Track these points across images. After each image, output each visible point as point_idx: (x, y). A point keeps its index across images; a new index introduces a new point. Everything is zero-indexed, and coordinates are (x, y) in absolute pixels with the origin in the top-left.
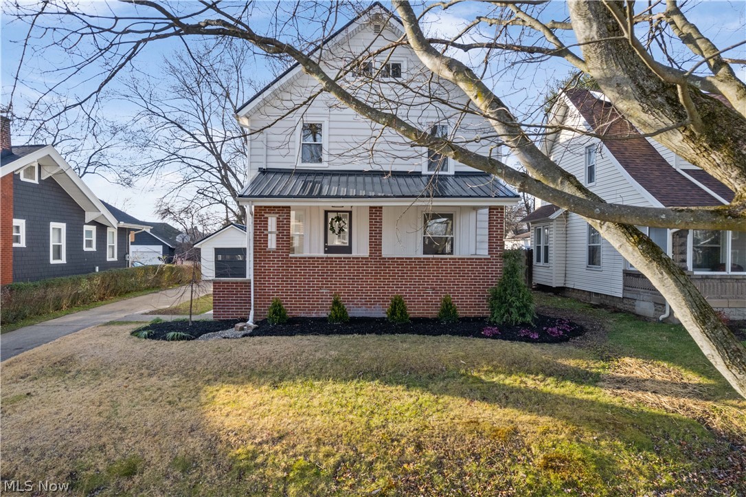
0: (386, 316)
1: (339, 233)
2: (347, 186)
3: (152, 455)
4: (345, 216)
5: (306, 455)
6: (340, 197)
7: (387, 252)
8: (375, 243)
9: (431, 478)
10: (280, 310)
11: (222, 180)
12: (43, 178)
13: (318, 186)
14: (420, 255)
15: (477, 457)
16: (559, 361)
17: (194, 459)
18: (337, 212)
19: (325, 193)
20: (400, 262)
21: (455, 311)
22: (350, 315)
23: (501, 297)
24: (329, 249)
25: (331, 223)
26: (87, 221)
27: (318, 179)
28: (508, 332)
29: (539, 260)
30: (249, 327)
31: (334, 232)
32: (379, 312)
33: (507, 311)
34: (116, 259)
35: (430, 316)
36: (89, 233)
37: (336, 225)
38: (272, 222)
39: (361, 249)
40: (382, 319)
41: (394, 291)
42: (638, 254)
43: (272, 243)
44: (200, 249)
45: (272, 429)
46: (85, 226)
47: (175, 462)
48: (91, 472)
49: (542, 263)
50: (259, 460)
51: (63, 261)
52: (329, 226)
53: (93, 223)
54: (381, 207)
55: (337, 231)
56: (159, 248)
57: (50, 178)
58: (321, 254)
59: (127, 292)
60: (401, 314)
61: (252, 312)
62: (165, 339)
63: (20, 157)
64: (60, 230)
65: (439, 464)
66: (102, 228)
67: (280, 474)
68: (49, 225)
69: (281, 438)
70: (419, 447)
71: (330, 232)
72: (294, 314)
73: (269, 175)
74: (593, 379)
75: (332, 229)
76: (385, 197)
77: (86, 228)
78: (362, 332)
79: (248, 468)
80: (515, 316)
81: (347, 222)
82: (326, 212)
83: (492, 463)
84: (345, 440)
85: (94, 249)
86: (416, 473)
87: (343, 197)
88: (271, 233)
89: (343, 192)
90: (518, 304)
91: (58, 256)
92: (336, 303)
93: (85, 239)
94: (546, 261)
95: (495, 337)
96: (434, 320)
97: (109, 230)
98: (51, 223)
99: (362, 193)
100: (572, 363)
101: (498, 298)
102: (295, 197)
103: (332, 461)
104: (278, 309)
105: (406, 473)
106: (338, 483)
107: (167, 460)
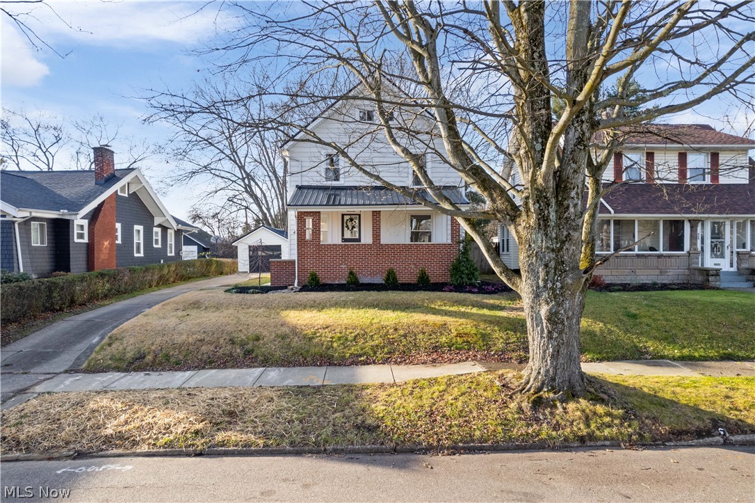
0: (384, 282)
1: (352, 229)
2: (357, 198)
3: (265, 333)
4: (356, 218)
5: (341, 333)
6: (353, 205)
7: (384, 241)
8: (376, 235)
9: (401, 340)
10: (315, 278)
11: (246, 188)
12: (130, 193)
13: (338, 198)
14: (408, 242)
15: (424, 333)
16: (485, 301)
17: (286, 335)
18: (350, 215)
19: (342, 202)
20: (392, 247)
21: (428, 278)
22: (361, 282)
23: (457, 268)
24: (345, 240)
25: (346, 223)
26: (155, 225)
27: (338, 192)
28: (459, 288)
29: (503, 251)
30: (296, 288)
31: (348, 229)
32: (379, 280)
33: (461, 277)
34: (173, 254)
35: (412, 282)
36: (157, 233)
37: (349, 224)
38: (309, 223)
39: (367, 238)
40: (382, 284)
41: (388, 266)
42: (469, 228)
43: (308, 236)
44: (237, 247)
45: (323, 324)
46: (154, 228)
47: (277, 336)
48: (240, 339)
49: (505, 253)
50: (318, 335)
51: (142, 255)
52: (345, 225)
53: (160, 226)
54: (380, 212)
55: (350, 228)
56: (195, 248)
57: (134, 192)
58: (339, 242)
59: (189, 278)
60: (393, 280)
61: (296, 281)
62: (247, 293)
63: (121, 179)
64: (139, 231)
65: (405, 336)
66: (164, 229)
67: (328, 339)
68: (133, 228)
69: (327, 327)
70: (396, 330)
71: (346, 229)
72: (324, 281)
73: (304, 190)
74: (502, 308)
75: (347, 227)
76: (382, 205)
77: (155, 229)
78: (369, 290)
79: (313, 338)
80: (465, 280)
81: (357, 221)
82: (343, 215)
83: (430, 335)
84: (359, 328)
85: (159, 246)
86: (393, 338)
87: (355, 205)
88: (308, 229)
89: (355, 202)
90: (467, 271)
91: (138, 251)
92: (351, 273)
93: (154, 238)
94: (508, 251)
95: (451, 291)
96: (414, 284)
97: (169, 231)
98: (135, 226)
99: (368, 202)
100: (492, 302)
101: (455, 269)
102: (324, 205)
103: (353, 335)
104: (314, 277)
105: (389, 338)
106: (356, 342)
107: (274, 335)
